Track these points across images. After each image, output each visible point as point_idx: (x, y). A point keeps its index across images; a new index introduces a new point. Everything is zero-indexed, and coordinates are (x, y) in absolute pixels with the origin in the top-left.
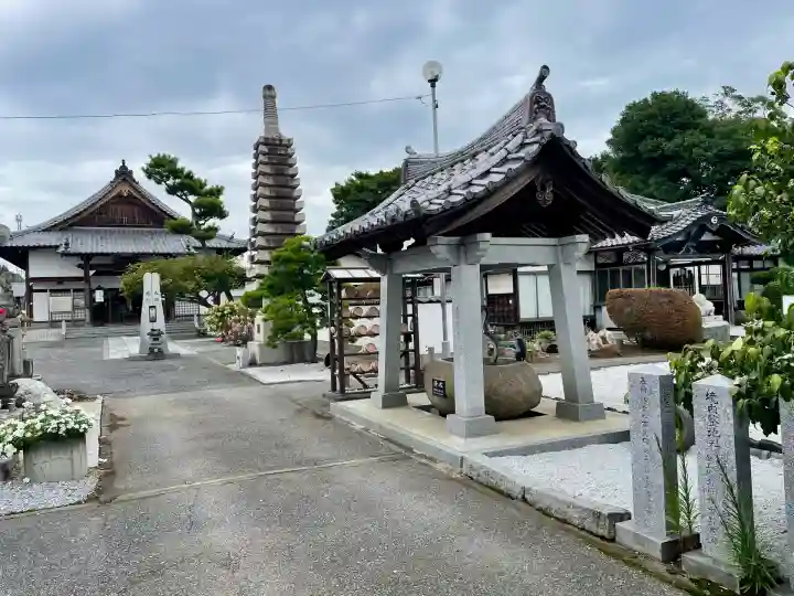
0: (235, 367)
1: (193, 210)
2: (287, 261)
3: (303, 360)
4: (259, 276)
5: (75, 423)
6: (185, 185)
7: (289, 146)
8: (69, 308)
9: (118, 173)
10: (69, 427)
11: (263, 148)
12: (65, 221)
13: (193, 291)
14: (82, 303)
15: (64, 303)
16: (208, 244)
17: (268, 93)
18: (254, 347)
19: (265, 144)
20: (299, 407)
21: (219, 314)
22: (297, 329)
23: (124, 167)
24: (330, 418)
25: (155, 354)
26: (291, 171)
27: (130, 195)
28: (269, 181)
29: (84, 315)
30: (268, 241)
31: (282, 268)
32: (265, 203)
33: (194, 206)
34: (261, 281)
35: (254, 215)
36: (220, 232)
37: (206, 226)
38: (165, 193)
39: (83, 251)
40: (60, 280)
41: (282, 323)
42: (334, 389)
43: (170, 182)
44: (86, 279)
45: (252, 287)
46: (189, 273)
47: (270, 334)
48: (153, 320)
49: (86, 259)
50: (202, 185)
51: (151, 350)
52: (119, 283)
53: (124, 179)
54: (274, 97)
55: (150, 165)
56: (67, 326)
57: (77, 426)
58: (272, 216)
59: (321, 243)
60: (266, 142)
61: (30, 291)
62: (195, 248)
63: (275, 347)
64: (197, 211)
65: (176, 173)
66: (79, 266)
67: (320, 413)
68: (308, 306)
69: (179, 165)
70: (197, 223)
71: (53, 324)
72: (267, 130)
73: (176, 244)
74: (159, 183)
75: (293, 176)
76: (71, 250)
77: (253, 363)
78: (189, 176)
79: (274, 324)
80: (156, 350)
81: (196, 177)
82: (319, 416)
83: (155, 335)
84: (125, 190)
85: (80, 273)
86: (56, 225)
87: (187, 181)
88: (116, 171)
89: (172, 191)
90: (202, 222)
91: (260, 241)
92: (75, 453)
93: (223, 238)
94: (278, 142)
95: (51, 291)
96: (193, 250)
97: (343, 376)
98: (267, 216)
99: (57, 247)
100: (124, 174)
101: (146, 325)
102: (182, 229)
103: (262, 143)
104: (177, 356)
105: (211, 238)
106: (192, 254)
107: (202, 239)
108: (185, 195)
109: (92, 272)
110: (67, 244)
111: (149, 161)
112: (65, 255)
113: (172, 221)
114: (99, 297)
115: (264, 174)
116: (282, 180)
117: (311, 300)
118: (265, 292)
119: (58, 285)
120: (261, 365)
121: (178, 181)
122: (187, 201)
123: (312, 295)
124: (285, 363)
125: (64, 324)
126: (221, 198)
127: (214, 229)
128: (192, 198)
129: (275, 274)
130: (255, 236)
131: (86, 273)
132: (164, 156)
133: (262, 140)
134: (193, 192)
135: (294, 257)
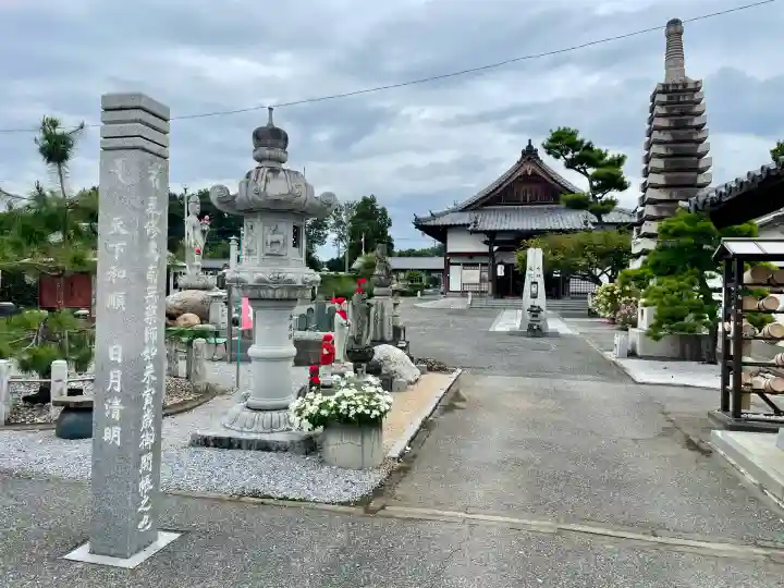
0: (611, 356)
1: (591, 182)
2: (678, 233)
3: (697, 357)
4: (645, 252)
5: (367, 408)
6: (584, 157)
7: (696, 90)
8: (477, 280)
9: (524, 153)
10: (359, 410)
11: (663, 98)
12: (477, 202)
13: (584, 268)
14: (486, 275)
15: (473, 275)
16: (605, 219)
17: (672, 29)
18: (635, 335)
19: (663, 92)
20: (669, 425)
21: (608, 294)
22: (690, 319)
23: (530, 146)
24: (708, 453)
25: (535, 330)
26: (697, 121)
27: (534, 174)
28: (666, 137)
29: (487, 287)
30: (659, 209)
31: (672, 242)
32: (658, 163)
33: (592, 178)
34: (645, 257)
35: (645, 179)
36: (618, 206)
37: (603, 199)
38: (563, 167)
39: (488, 229)
40: (471, 255)
41: (668, 310)
42: (725, 408)
43: (569, 156)
44: (490, 254)
45: (635, 265)
46: (582, 249)
47: (654, 321)
48: (534, 296)
49: (491, 236)
50: (602, 156)
51: (531, 326)
52: (514, 259)
53: (529, 159)
54: (680, 34)
55: (551, 141)
56: (472, 297)
57: (367, 412)
58: (666, 179)
59: (705, 202)
60: (665, 89)
61: (448, 264)
62: (594, 224)
63: (657, 338)
64: (595, 183)
65: (575, 145)
66: (486, 243)
67: (696, 440)
68: (708, 292)
69: (579, 138)
70: (594, 196)
71: (463, 293)
72: (667, 75)
73: (573, 220)
74: (557, 157)
75: (699, 128)
76: (480, 227)
77: (632, 354)
78: (589, 147)
79: (658, 310)
80: (535, 327)
81: (596, 148)
82: (691, 445)
83: (535, 311)
84: (529, 168)
85: (485, 249)
86: (469, 206)
87: (586, 152)
88: (523, 152)
89: (570, 165)
90: (600, 195)
91: (650, 210)
92: (367, 440)
93: (622, 211)
94: (680, 88)
95: (464, 265)
96: (590, 225)
97: (740, 394)
98: (659, 179)
99: (469, 225)
100: (529, 154)
101: (527, 301)
102: (578, 203)
103: (659, 92)
104: (556, 335)
105: (606, 212)
106: (590, 231)
107: (599, 213)
108: (584, 168)
109: (495, 248)
110: (476, 223)
111: (550, 136)
112: (474, 232)
113: (570, 196)
114: (500, 271)
115: (660, 129)
116: (682, 133)
117: (711, 284)
118: (649, 272)
119: (469, 260)
120: (641, 358)
121: (576, 153)
122: (585, 174)
123: (712, 277)
124: (673, 359)
125: (470, 294)
126: (623, 168)
127: (613, 203)
128: (590, 171)
129: (661, 249)
130: (643, 205)
131: (491, 249)
132: (565, 129)
133: (661, 89)
134: (592, 163)
135: (687, 227)
